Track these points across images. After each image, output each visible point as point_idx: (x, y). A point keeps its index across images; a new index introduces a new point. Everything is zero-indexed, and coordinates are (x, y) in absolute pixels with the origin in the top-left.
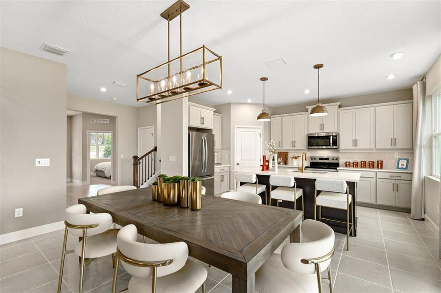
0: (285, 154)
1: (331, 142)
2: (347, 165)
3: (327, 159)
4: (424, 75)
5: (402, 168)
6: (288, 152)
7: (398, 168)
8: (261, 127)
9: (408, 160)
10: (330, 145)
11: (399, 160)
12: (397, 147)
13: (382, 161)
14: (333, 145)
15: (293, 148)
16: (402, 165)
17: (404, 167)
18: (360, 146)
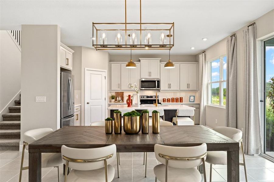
0: (121, 93)
1: (156, 85)
2: (164, 100)
3: (152, 97)
4: (205, 50)
5: (192, 102)
6: (123, 92)
7: (190, 101)
8: (106, 71)
9: (194, 97)
10: (155, 88)
11: (190, 96)
12: (190, 89)
13: (182, 98)
14: (157, 88)
15: (130, 89)
16: (192, 100)
17: (193, 101)
18: (172, 89)
